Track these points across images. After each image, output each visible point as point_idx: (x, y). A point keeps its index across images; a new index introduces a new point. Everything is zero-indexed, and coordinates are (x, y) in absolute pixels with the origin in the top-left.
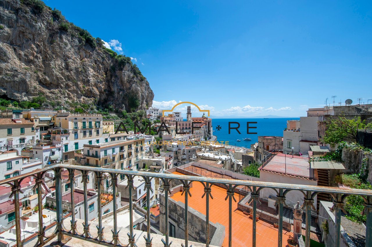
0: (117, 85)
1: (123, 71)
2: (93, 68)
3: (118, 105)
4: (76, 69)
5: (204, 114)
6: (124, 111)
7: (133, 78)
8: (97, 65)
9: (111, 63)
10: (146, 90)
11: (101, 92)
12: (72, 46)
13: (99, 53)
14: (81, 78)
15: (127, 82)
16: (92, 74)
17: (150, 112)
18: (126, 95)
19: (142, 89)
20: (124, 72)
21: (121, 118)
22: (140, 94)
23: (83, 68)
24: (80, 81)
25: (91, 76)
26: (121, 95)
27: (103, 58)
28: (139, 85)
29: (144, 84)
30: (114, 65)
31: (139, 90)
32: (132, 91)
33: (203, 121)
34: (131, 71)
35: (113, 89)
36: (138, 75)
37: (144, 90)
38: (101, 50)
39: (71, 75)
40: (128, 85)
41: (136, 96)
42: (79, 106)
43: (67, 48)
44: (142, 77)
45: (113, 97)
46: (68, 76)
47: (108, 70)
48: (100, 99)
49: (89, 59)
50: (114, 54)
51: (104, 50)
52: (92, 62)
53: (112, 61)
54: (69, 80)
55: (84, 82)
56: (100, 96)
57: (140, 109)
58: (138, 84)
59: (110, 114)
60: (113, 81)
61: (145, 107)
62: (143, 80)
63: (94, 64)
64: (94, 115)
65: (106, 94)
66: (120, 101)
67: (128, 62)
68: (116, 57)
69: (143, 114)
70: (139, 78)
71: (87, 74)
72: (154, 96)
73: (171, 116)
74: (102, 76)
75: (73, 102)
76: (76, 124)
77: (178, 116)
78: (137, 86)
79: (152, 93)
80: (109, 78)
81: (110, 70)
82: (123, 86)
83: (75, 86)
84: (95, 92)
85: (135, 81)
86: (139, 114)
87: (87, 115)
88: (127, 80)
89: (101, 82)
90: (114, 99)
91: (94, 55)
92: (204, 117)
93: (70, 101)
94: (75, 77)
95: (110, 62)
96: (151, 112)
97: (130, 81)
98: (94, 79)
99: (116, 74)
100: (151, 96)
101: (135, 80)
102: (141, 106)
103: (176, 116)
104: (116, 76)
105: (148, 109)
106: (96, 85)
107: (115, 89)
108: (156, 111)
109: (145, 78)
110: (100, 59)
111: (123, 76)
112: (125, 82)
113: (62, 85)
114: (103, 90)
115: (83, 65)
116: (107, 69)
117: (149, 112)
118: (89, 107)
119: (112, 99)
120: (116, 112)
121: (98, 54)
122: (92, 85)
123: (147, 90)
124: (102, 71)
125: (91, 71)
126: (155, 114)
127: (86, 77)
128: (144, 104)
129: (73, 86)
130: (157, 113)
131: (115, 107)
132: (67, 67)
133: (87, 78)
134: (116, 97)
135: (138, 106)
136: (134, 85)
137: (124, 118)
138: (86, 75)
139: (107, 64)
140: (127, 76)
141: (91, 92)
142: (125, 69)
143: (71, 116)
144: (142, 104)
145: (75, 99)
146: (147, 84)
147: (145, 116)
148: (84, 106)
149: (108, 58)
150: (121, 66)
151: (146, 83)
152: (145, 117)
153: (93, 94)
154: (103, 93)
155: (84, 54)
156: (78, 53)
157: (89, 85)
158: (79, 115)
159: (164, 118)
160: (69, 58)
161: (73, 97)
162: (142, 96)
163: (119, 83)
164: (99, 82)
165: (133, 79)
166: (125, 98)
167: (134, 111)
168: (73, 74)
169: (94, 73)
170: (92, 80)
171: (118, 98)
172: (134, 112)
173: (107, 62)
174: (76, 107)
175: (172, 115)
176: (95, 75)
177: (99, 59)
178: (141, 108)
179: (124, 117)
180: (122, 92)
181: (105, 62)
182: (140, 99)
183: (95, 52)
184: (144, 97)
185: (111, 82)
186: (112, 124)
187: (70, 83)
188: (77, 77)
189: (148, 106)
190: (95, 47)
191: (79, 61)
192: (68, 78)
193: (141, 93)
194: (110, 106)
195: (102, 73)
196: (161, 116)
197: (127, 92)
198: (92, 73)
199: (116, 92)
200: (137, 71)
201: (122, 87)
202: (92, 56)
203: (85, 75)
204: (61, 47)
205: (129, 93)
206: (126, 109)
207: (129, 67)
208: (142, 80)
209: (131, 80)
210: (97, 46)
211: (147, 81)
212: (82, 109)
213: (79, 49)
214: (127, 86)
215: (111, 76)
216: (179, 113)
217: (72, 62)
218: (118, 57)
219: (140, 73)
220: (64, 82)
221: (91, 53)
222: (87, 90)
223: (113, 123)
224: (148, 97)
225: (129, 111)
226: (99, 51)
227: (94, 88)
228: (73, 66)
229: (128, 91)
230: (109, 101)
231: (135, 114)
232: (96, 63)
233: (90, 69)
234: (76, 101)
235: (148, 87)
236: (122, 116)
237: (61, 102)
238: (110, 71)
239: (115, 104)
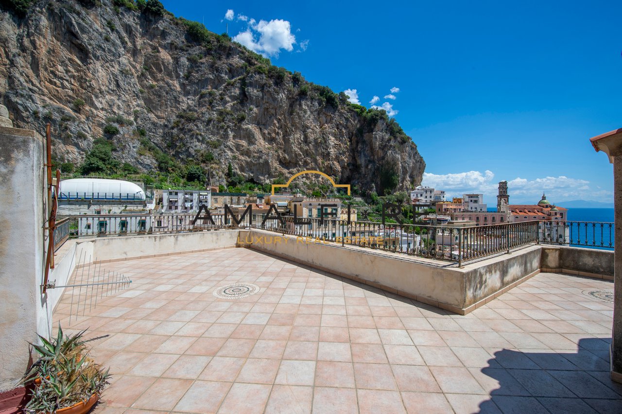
0: (365, 155)
1: (374, 133)
2: (335, 135)
3: (366, 184)
4: (316, 140)
5: (544, 198)
6: (374, 193)
7: (389, 140)
8: (339, 130)
9: (357, 123)
10: (410, 158)
11: (343, 168)
12: (312, 112)
13: (342, 113)
14: (320, 151)
15: (380, 148)
16: (333, 144)
17: (417, 195)
18: (378, 169)
19: (404, 157)
20: (375, 134)
21: (368, 204)
22: (400, 165)
23: (323, 137)
24: (319, 156)
25: (331, 147)
26: (371, 169)
27: (347, 119)
28: (399, 150)
29: (407, 148)
30: (361, 126)
31: (398, 159)
32: (387, 161)
33: (540, 214)
34: (386, 130)
35: (359, 162)
36: (398, 135)
37: (407, 159)
38: (344, 108)
39: (310, 149)
40: (381, 153)
41: (392, 169)
42: (317, 188)
43: (306, 116)
44: (403, 138)
45: (359, 173)
46: (307, 151)
47: (353, 135)
48: (342, 177)
49: (329, 125)
50: (361, 110)
51: (349, 107)
52: (333, 127)
53: (359, 121)
54: (307, 155)
55: (323, 155)
56: (342, 173)
57: (399, 190)
58: (397, 150)
59: (355, 198)
60: (360, 149)
61: (408, 186)
62: (405, 142)
63: (335, 130)
64: (330, 200)
65: (350, 169)
66: (368, 179)
67: (381, 118)
68: (364, 114)
69: (403, 197)
70: (399, 139)
71: (327, 144)
72: (425, 167)
73: (458, 201)
74: (346, 145)
75: (310, 183)
76: (310, 210)
77: (476, 202)
78: (396, 153)
79: (421, 162)
80: (354, 146)
81: (355, 133)
82: (373, 155)
83: (314, 162)
84: (336, 168)
85: (391, 146)
86: (397, 199)
87: (323, 200)
88: (379, 145)
89: (344, 153)
90: (360, 177)
91: (335, 117)
92: (545, 203)
93: (308, 182)
94: (313, 151)
95: (356, 122)
96: (419, 195)
97: (384, 147)
98: (335, 150)
99: (364, 138)
100: (420, 167)
101: (392, 144)
102: (401, 185)
103: (471, 201)
104: (364, 142)
105: (413, 189)
106: (337, 159)
107: (361, 161)
108: (429, 193)
109: (409, 138)
110: (343, 122)
111: (374, 140)
112: (376, 148)
113: (300, 163)
114: (346, 164)
115: (323, 134)
116: (352, 133)
117: (415, 194)
118: (329, 188)
119: (357, 176)
120: (363, 195)
121: (341, 115)
122: (332, 158)
123: (412, 158)
124: (346, 138)
125: (332, 140)
126: (426, 197)
127: (326, 149)
128: (406, 181)
129: (312, 162)
130: (431, 197)
131: (361, 188)
132: (306, 141)
133: (327, 150)
134: (364, 173)
135: (395, 185)
136: (390, 152)
137: (373, 204)
138: (326, 146)
139: (352, 127)
140: (379, 138)
141: (331, 168)
142: (376, 129)
143: (306, 200)
144: (402, 182)
145: (314, 179)
146: (413, 148)
147: (408, 201)
148: (322, 188)
149: (354, 117)
150: (371, 126)
151: (411, 146)
152: (408, 203)
153: (333, 171)
154: (346, 168)
155: (324, 118)
156: (317, 119)
157: (329, 160)
158: (314, 200)
159: (442, 204)
160: (308, 128)
161: (311, 177)
162: (404, 168)
163: (368, 152)
164: (340, 154)
165: (389, 143)
166: (376, 174)
167: (389, 193)
168: (311, 148)
169: (336, 142)
170: (332, 151)
171: (366, 174)
172: (388, 195)
173: (352, 124)
174: (314, 189)
175: (460, 199)
176: (336, 144)
177: (341, 122)
178: (401, 188)
179: (374, 202)
180: (371, 165)
181: (349, 124)
182: (400, 173)
183: (337, 113)
184: (406, 170)
185: (357, 151)
186: (354, 212)
187: (309, 160)
188: (316, 150)
189: (415, 184)
190: (337, 107)
191: (318, 130)
192: (307, 154)
193: (401, 163)
194: (355, 186)
195: (345, 140)
196: (438, 202)
197: (379, 164)
198: (333, 142)
199: (363, 165)
200: (396, 129)
201: (372, 157)
202: (333, 119)
203: (325, 147)
204: (300, 116)
205: (382, 166)
206: (377, 191)
207: (383, 124)
208: (404, 141)
209: (386, 145)
210: (340, 104)
211: (413, 143)
212: (321, 192)
213: (319, 114)
214: (379, 154)
215: (357, 143)
216: (477, 196)
217: (311, 133)
218: (367, 113)
219: (400, 132)
220: (303, 158)
221: (332, 115)
222: (327, 166)
223: (356, 212)
224: (414, 168)
225: (381, 193)
226: (342, 111)
227: (335, 162)
228: (312, 137)
229: (380, 163)
230: (353, 179)
231: (390, 198)
232: (338, 128)
233: (331, 137)
234: (314, 182)
235: (414, 152)
236: (371, 200)
237: (298, 184)
238: (356, 136)
239: (361, 183)
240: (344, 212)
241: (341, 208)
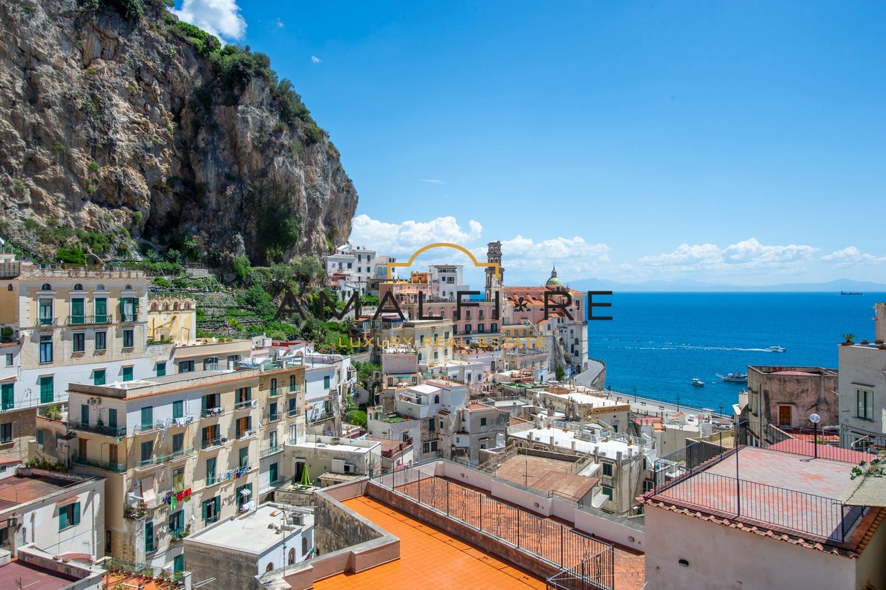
0: (216, 160)
1: (240, 108)
2: (130, 97)
3: (220, 235)
4: (67, 100)
5: (554, 274)
6: (240, 258)
7: (278, 131)
8: (142, 84)
9: (196, 77)
10: (325, 179)
11: (155, 188)
12: (53, 17)
13: (153, 40)
14: (83, 134)
15: (255, 147)
16: (125, 119)
17: (340, 265)
18: (250, 199)
19: (311, 175)
20: (243, 112)
21: (227, 284)
22: (304, 193)
23: (93, 96)
24: (78, 146)
25: (119, 126)
26: (232, 199)
27: (166, 59)
28: (302, 158)
29: (320, 157)
30: (206, 86)
31: (299, 181)
32: (274, 181)
34: (271, 105)
35: (200, 177)
36: (298, 121)
37: (318, 180)
38: (158, 27)
39: (48, 124)
40: (258, 161)
41: (286, 201)
42: (72, 240)
43: (33, 23)
44: (310, 131)
45: (202, 206)
46: (35, 128)
47: (183, 105)
48: (153, 212)
49: (113, 64)
50: (207, 43)
51: (170, 27)
52: (123, 74)
53: (201, 70)
54: (39, 141)
55: (94, 149)
56: (152, 201)
57: (301, 252)
58: (296, 157)
59: (189, 271)
60: (202, 145)
61: (322, 245)
62: (314, 142)
63: (131, 83)
64: (116, 274)
65: (176, 194)
66: (227, 223)
67: (259, 74)
68: (214, 55)
69: (311, 270)
70: (300, 132)
71: (106, 118)
72: (356, 202)
73: (420, 279)
74: (162, 127)
75: (51, 224)
76: (47, 305)
77: (451, 280)
78: (294, 163)
79: (348, 192)
80: (188, 133)
81: (190, 102)
82: (239, 164)
83: (62, 164)
84: (134, 185)
85: (282, 145)
86: (298, 273)
87: (91, 274)
88: (253, 140)
89: (158, 149)
90: (204, 215)
91: (131, 47)
92: (554, 283)
93: (41, 221)
94: (61, 132)
95: (192, 72)
96: (345, 265)
97: (266, 146)
98: (132, 137)
99: (215, 118)
100: (346, 201)
101: (286, 143)
102: (305, 240)
103: (444, 279)
104: (214, 127)
105: (332, 252)
106: (137, 161)
107: (208, 175)
108: (364, 260)
109: (322, 133)
110: (155, 63)
111: (239, 126)
112: (246, 147)
113: (13, 161)
114: (164, 179)
115: (92, 86)
116: (182, 99)
117: (337, 263)
118: (111, 241)
119: (196, 213)
120: (212, 263)
121: (149, 44)
122: (123, 159)
123: (330, 179)
124: (162, 109)
125: (121, 110)
126: (359, 270)
127: (101, 131)
128: (318, 232)
129: (54, 164)
130: (369, 270)
131: (208, 243)
132: (33, 95)
133: (106, 134)
134: (213, 205)
135: (292, 240)
136: (281, 159)
137: (239, 286)
138: (103, 122)
139: (182, 81)
140: (254, 124)
141: (119, 185)
142: (246, 98)
143: (30, 273)
144: (309, 233)
145: (61, 213)
146: (333, 157)
147: (322, 278)
148: (90, 241)
149: (187, 57)
150: (232, 89)
151: (327, 153)
152: (322, 283)
153: (127, 194)
154: (164, 191)
155: (96, 43)
156: (73, 40)
157: (113, 162)
158: (59, 273)
159: (392, 285)
160: (40, 59)
161: (51, 207)
162: (311, 200)
163: (226, 153)
164: (148, 150)
165: (277, 138)
166: (246, 210)
167: (278, 260)
168: (52, 121)
169: (134, 116)
170: (123, 140)
171: (220, 211)
172: (277, 263)
173: (180, 74)
174: (62, 244)
175: (424, 275)
176: (134, 122)
177: (151, 64)
178: (306, 249)
179: (240, 280)
180: (233, 187)
181: (172, 74)
182: (304, 213)
183: (135, 36)
184: (317, 206)
185: (196, 149)
186: (188, 307)
187: (43, 155)
188: (70, 129)
189: (336, 239)
190: (136, 19)
191: (76, 72)
192: (36, 135)
193: (306, 189)
194: (191, 239)
195: (162, 115)
196: (384, 281)
197: (255, 188)
198: (124, 114)
199: (212, 187)
200: (293, 108)
201: (236, 168)
202: (124, 51)
203: (98, 124)
204: (11, 20)
205: (261, 192)
206: (248, 253)
207: (263, 89)
208: (312, 139)
209: (270, 142)
210: (146, 14)
211: (331, 146)
212: (86, 252)
213: (77, 26)
214: (254, 162)
215: (197, 127)
216: (453, 269)
217: (51, 77)
218: (222, 54)
219: (303, 114)
220: (22, 149)
221: (121, 40)
222: (106, 178)
223: (193, 306)
224: (333, 204)
225: (258, 259)
226: (152, 34)
227: (131, 171)
228: (53, 90)
229: (257, 184)
230: (186, 220)
231: (281, 270)
232: (139, 79)
233: (117, 99)
234: (61, 222)
235: (335, 167)
236: (232, 276)
237: (7, 225)
238: (193, 107)
239: (208, 231)
240: (160, 308)
241: (150, 298)
